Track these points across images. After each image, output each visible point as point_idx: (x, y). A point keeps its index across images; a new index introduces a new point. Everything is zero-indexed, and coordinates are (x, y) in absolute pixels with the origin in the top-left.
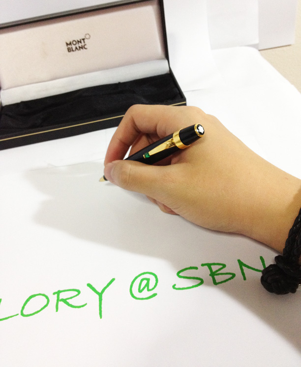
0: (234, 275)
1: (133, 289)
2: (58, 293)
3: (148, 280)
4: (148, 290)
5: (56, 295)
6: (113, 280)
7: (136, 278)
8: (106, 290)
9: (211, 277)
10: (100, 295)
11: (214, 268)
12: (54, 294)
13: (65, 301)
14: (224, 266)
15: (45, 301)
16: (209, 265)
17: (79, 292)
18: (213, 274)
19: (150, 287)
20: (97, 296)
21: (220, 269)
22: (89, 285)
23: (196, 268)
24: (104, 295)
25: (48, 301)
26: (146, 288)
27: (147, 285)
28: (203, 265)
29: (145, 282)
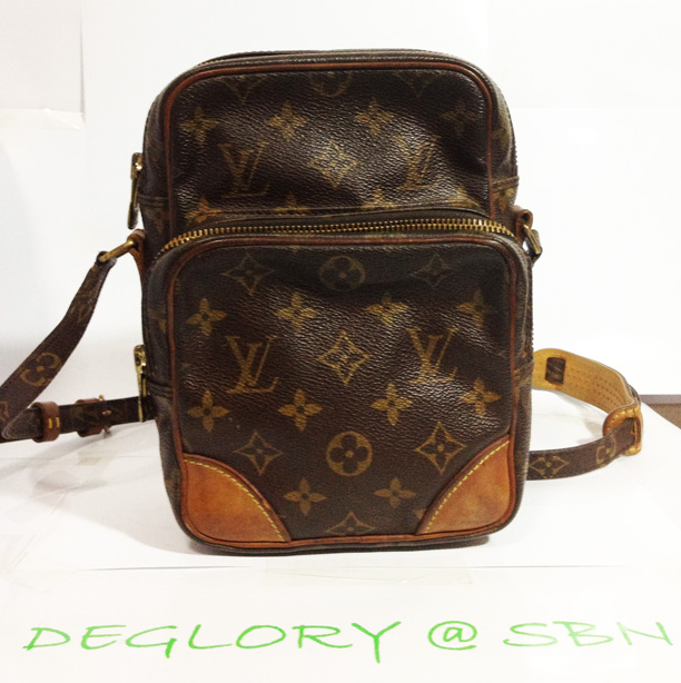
0: (610, 639)
1: (433, 636)
2: (302, 628)
3: (460, 630)
4: (461, 641)
5: (298, 630)
6: (398, 623)
7: (439, 625)
8: (385, 634)
9: (570, 638)
10: (376, 639)
11: (575, 628)
12: (294, 628)
13: (314, 638)
14: (593, 626)
15: (280, 635)
16: (567, 624)
17: (338, 631)
18: (573, 634)
19: (463, 638)
20: (371, 639)
21: (586, 630)
22: (355, 625)
23: (545, 625)
24: (381, 639)
25: (284, 635)
26: (457, 639)
27: (459, 635)
28: (555, 623)
29: (455, 632)
